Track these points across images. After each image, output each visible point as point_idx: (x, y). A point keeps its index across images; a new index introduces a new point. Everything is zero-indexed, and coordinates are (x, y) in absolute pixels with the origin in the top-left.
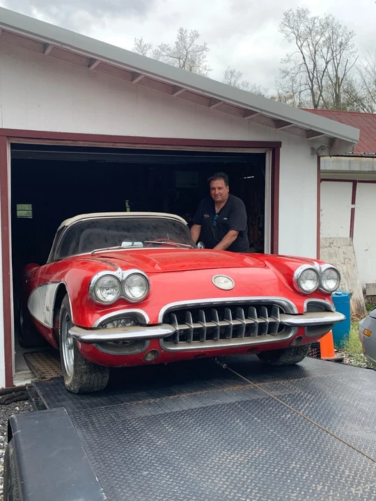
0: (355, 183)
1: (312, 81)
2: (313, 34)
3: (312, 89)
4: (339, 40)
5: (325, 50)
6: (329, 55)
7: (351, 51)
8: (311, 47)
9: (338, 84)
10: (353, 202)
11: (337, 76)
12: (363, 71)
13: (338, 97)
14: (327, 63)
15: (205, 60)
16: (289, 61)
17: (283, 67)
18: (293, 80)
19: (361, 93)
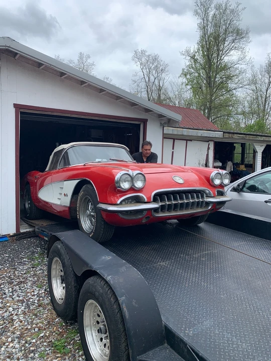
0: (174, 140)
1: (147, 87)
2: (149, 63)
3: (147, 91)
4: (161, 68)
5: (154, 72)
6: (156, 75)
7: (167, 73)
8: (147, 69)
9: (160, 89)
10: (173, 149)
11: (159, 85)
12: (172, 84)
13: (159, 95)
14: (155, 78)
15: (93, 70)
16: (136, 75)
17: (134, 78)
18: (138, 86)
19: (171, 95)
